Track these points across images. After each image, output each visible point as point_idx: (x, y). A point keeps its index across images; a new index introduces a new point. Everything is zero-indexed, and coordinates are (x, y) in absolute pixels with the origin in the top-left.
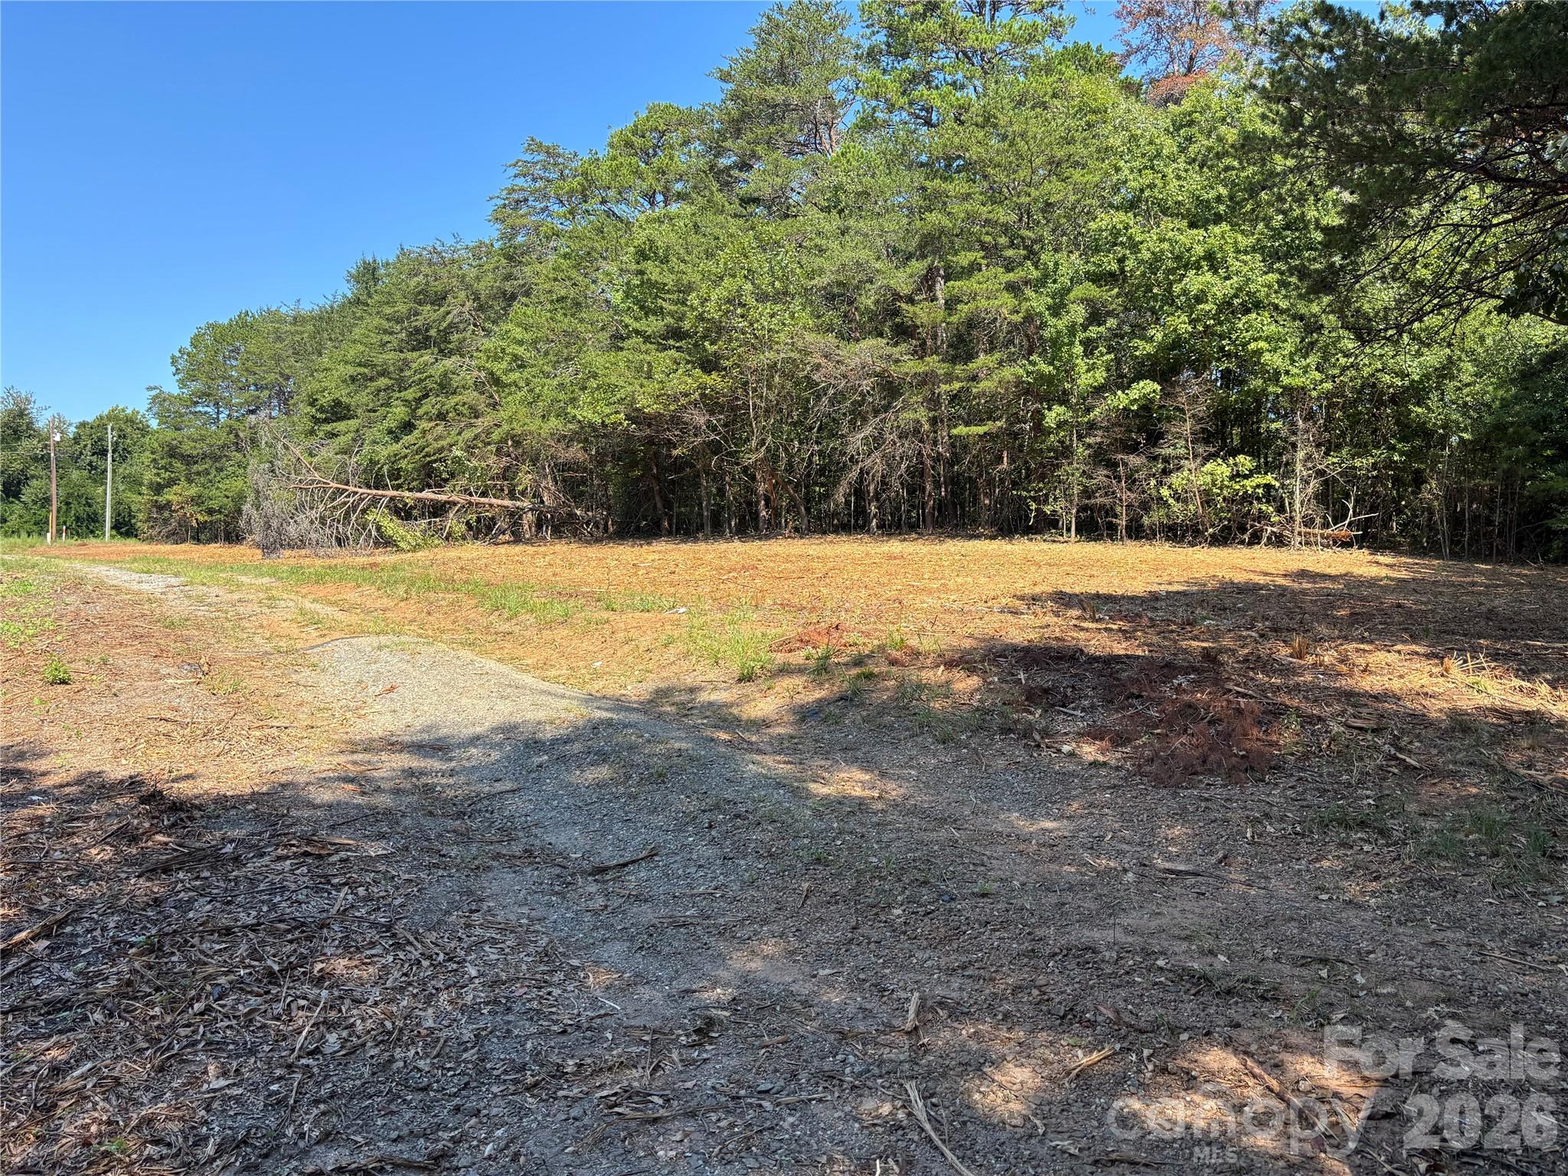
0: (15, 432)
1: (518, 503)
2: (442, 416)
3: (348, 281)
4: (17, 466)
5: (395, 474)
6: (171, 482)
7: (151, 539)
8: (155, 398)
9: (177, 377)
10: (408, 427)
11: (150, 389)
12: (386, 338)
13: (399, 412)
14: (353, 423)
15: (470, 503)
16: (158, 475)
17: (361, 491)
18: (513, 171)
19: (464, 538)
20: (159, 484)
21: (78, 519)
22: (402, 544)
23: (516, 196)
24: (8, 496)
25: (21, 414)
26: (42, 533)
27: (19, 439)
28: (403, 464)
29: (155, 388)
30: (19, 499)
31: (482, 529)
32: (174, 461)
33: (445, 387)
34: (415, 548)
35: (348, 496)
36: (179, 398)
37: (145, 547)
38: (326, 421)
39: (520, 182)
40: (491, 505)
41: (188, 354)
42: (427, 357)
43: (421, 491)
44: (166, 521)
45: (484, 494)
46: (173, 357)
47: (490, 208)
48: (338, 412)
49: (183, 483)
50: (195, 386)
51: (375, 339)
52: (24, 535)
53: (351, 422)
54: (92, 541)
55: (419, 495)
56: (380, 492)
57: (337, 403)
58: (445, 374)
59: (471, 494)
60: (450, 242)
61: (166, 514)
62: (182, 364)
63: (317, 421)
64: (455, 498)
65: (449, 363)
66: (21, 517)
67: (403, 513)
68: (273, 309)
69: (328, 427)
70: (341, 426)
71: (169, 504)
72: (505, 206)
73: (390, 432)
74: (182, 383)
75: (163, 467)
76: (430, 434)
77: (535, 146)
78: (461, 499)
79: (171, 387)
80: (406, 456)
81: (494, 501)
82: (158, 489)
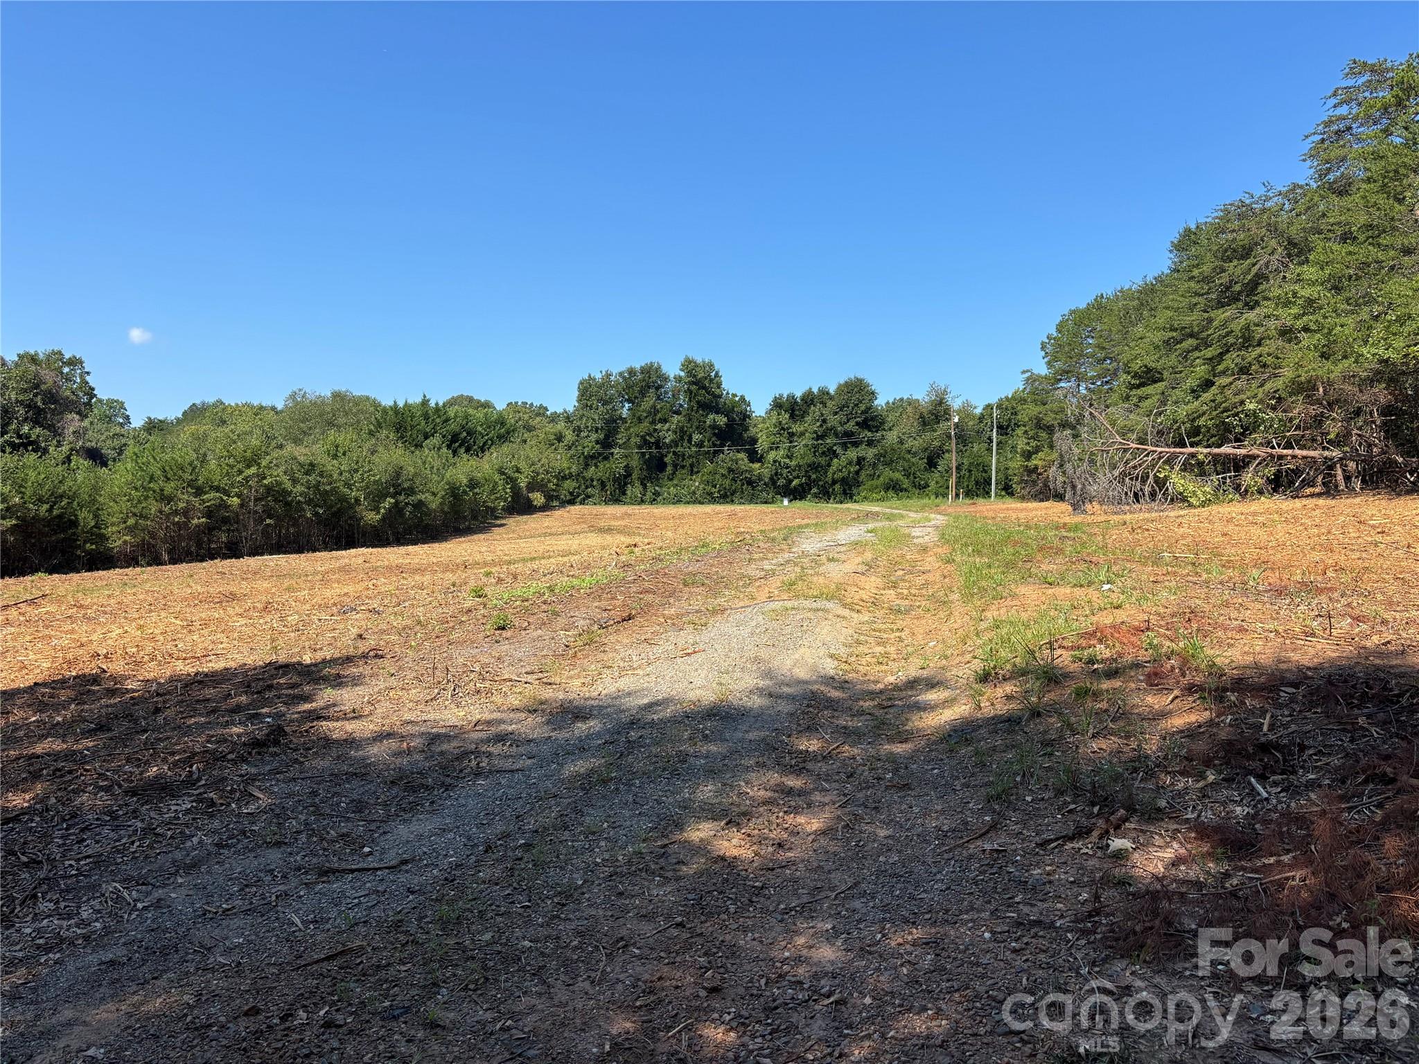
0: (937, 417)
1: (1326, 453)
2: (1244, 370)
3: (1171, 251)
4: (936, 443)
5: (1195, 431)
6: (1037, 450)
7: (1023, 498)
8: (1028, 379)
9: (1046, 360)
10: (1208, 384)
11: (1024, 372)
12: (1194, 300)
13: (1201, 370)
14: (1160, 386)
15: (1272, 456)
16: (1028, 443)
17: (1159, 449)
18: (1333, 101)
19: (1260, 492)
20: (1029, 451)
21: (977, 483)
22: (1193, 500)
23: (1335, 128)
24: (930, 467)
25: (941, 403)
26: (945, 495)
27: (939, 423)
28: (1201, 422)
29: (1027, 371)
30: (936, 468)
31: (1281, 483)
32: (1040, 431)
33: (1248, 340)
34: (1203, 505)
35: (1147, 455)
36: (1046, 377)
37: (1019, 505)
38: (1138, 387)
39: (1343, 110)
40: (1294, 457)
41: (1054, 339)
42: (1228, 312)
43: (1220, 446)
44: (1034, 483)
45: (1289, 446)
46: (1043, 343)
47: (1307, 146)
48: (1149, 377)
49: (1046, 449)
50: (1058, 365)
51: (1185, 302)
52: (933, 497)
53: (1160, 384)
54: (981, 501)
55: (1216, 451)
56: (1178, 450)
57: (1149, 370)
58: (1247, 328)
59: (1273, 447)
60: (1259, 192)
61: (1034, 476)
62: (1049, 349)
63: (1133, 387)
64: (1255, 451)
65: (1252, 316)
66: (937, 482)
67: (1196, 468)
68: (1127, 287)
69: (1139, 392)
70: (1149, 390)
71: (1036, 468)
72: (1323, 141)
73: (1193, 391)
74: (1049, 364)
75: (1032, 438)
76: (1229, 388)
77: (1357, 68)
78: (1261, 452)
79: (1042, 369)
80: (1204, 413)
81: (1298, 452)
82: (1028, 455)
